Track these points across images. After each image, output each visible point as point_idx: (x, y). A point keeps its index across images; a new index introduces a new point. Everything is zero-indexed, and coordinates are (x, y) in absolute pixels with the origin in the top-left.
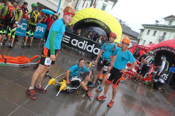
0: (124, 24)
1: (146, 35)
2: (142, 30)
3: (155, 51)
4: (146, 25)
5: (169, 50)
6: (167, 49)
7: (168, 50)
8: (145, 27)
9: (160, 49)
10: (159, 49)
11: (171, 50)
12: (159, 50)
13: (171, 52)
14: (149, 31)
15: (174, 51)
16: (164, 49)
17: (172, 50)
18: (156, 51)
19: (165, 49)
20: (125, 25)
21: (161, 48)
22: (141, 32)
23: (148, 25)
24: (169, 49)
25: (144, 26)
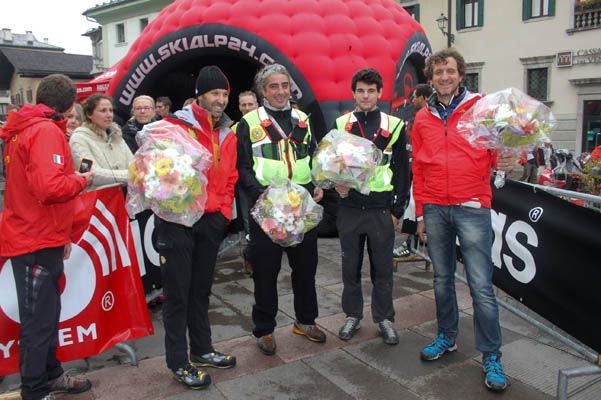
0: (30, 43)
1: (116, 46)
2: (96, 36)
3: (139, 81)
4: (98, 9)
5: (200, 41)
6: (189, 42)
7: (193, 46)
8: (99, 19)
9: (157, 56)
10: (151, 56)
11: (211, 40)
12: (155, 64)
13: (215, 47)
14: (121, 28)
15: (225, 38)
16: (174, 47)
17: (217, 37)
18: (143, 77)
19: (181, 45)
20: (35, 44)
21: (160, 51)
22: (94, 45)
23: (105, 7)
24: (199, 38)
25: (94, 14)
